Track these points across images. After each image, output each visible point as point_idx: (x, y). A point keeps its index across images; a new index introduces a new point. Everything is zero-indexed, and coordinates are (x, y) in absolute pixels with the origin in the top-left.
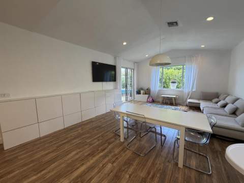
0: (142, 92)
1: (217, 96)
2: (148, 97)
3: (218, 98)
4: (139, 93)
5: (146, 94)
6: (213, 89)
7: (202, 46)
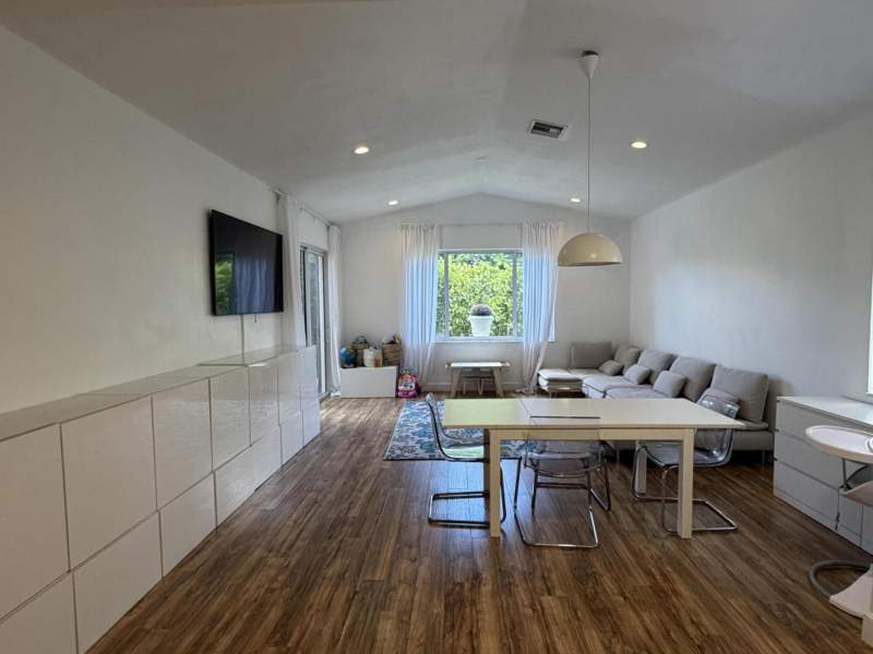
0: (369, 355)
1: (608, 353)
2: (400, 376)
3: (613, 359)
4: (352, 360)
5: (386, 362)
6: (596, 334)
7: (574, 200)
